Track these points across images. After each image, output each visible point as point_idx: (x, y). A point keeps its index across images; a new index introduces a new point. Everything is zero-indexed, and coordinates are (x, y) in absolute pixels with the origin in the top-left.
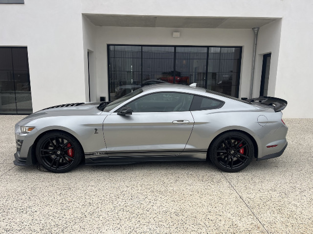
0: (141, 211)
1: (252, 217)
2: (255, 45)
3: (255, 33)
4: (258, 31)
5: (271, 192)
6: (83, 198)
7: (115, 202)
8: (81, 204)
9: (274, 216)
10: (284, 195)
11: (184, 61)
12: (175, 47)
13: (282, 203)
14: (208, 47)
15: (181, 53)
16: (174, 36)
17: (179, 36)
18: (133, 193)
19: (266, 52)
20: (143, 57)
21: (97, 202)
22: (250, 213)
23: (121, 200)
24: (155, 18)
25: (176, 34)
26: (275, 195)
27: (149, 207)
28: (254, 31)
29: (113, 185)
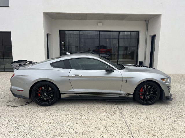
0: (61, 132)
1: (129, 136)
2: (147, 30)
3: (146, 23)
4: (148, 22)
5: (145, 119)
6: (29, 123)
7: (47, 126)
8: (26, 127)
9: (144, 135)
10: (153, 121)
11: (107, 40)
12: (100, 31)
13: (151, 127)
14: (119, 31)
15: (103, 35)
16: (98, 25)
17: (101, 25)
18: (60, 120)
19: (153, 34)
20: (81, 37)
21: (36, 126)
22: (129, 133)
23: (51, 124)
24: (86, 15)
25: (100, 24)
26: (147, 121)
27: (67, 129)
28: (146, 22)
29: (49, 115)
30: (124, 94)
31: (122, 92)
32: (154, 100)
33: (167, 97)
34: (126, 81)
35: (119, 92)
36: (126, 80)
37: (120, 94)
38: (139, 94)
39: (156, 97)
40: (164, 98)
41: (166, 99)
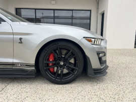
4: (99, 0)
12: (54, 10)
14: (72, 10)
30: (19, 65)
31: (15, 61)
32: (73, 76)
33: (95, 70)
34: (20, 41)
35: (10, 60)
36: (21, 39)
37: (13, 64)
38: (48, 65)
39: (76, 70)
40: (89, 71)
41: (95, 73)
